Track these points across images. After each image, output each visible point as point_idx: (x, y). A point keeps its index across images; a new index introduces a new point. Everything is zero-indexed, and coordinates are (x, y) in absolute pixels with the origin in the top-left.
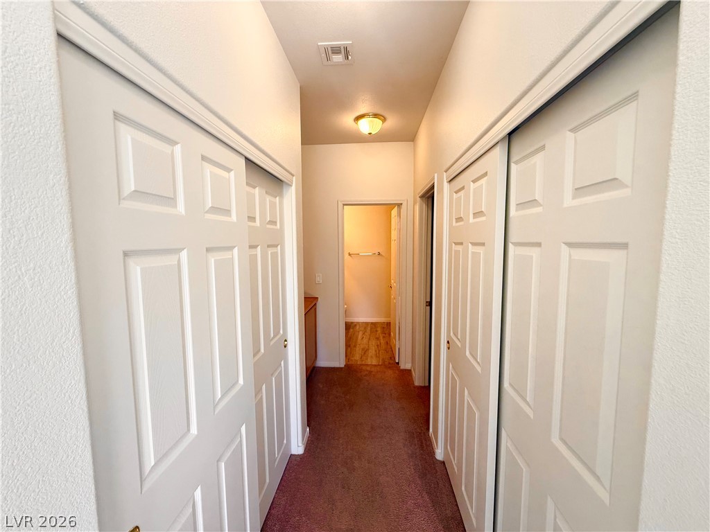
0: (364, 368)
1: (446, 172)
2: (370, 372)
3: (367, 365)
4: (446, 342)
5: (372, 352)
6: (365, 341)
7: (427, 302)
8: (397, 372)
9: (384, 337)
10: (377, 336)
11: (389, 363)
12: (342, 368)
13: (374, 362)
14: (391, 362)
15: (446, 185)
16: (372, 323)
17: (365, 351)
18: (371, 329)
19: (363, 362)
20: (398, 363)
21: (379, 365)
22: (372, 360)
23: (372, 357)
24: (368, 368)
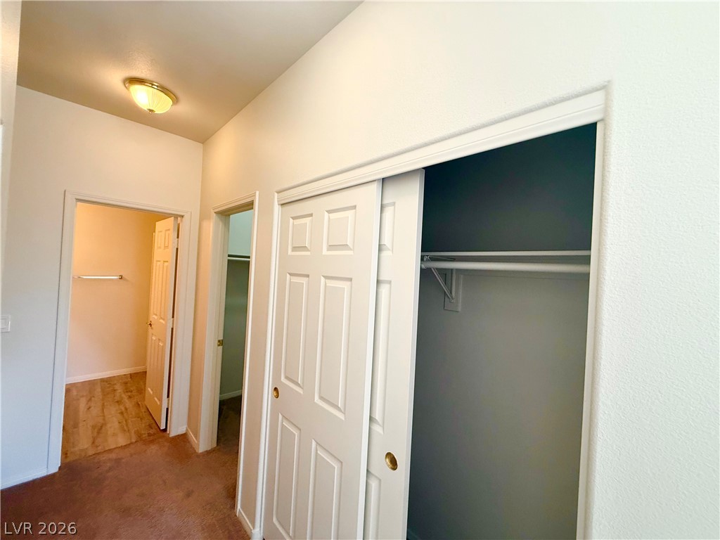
0: (104, 458)
1: (278, 192)
2: (118, 461)
3: (110, 451)
4: (271, 389)
5: (113, 424)
6: (95, 411)
7: (219, 341)
8: (166, 444)
9: (130, 397)
10: (117, 398)
11: (149, 435)
12: (53, 475)
13: (122, 440)
14: (151, 431)
15: (277, 208)
16: (102, 380)
17: (99, 429)
18: (103, 390)
19: (100, 449)
20: (165, 430)
21: (132, 443)
22: (116, 438)
23: (114, 435)
24: (113, 456)
